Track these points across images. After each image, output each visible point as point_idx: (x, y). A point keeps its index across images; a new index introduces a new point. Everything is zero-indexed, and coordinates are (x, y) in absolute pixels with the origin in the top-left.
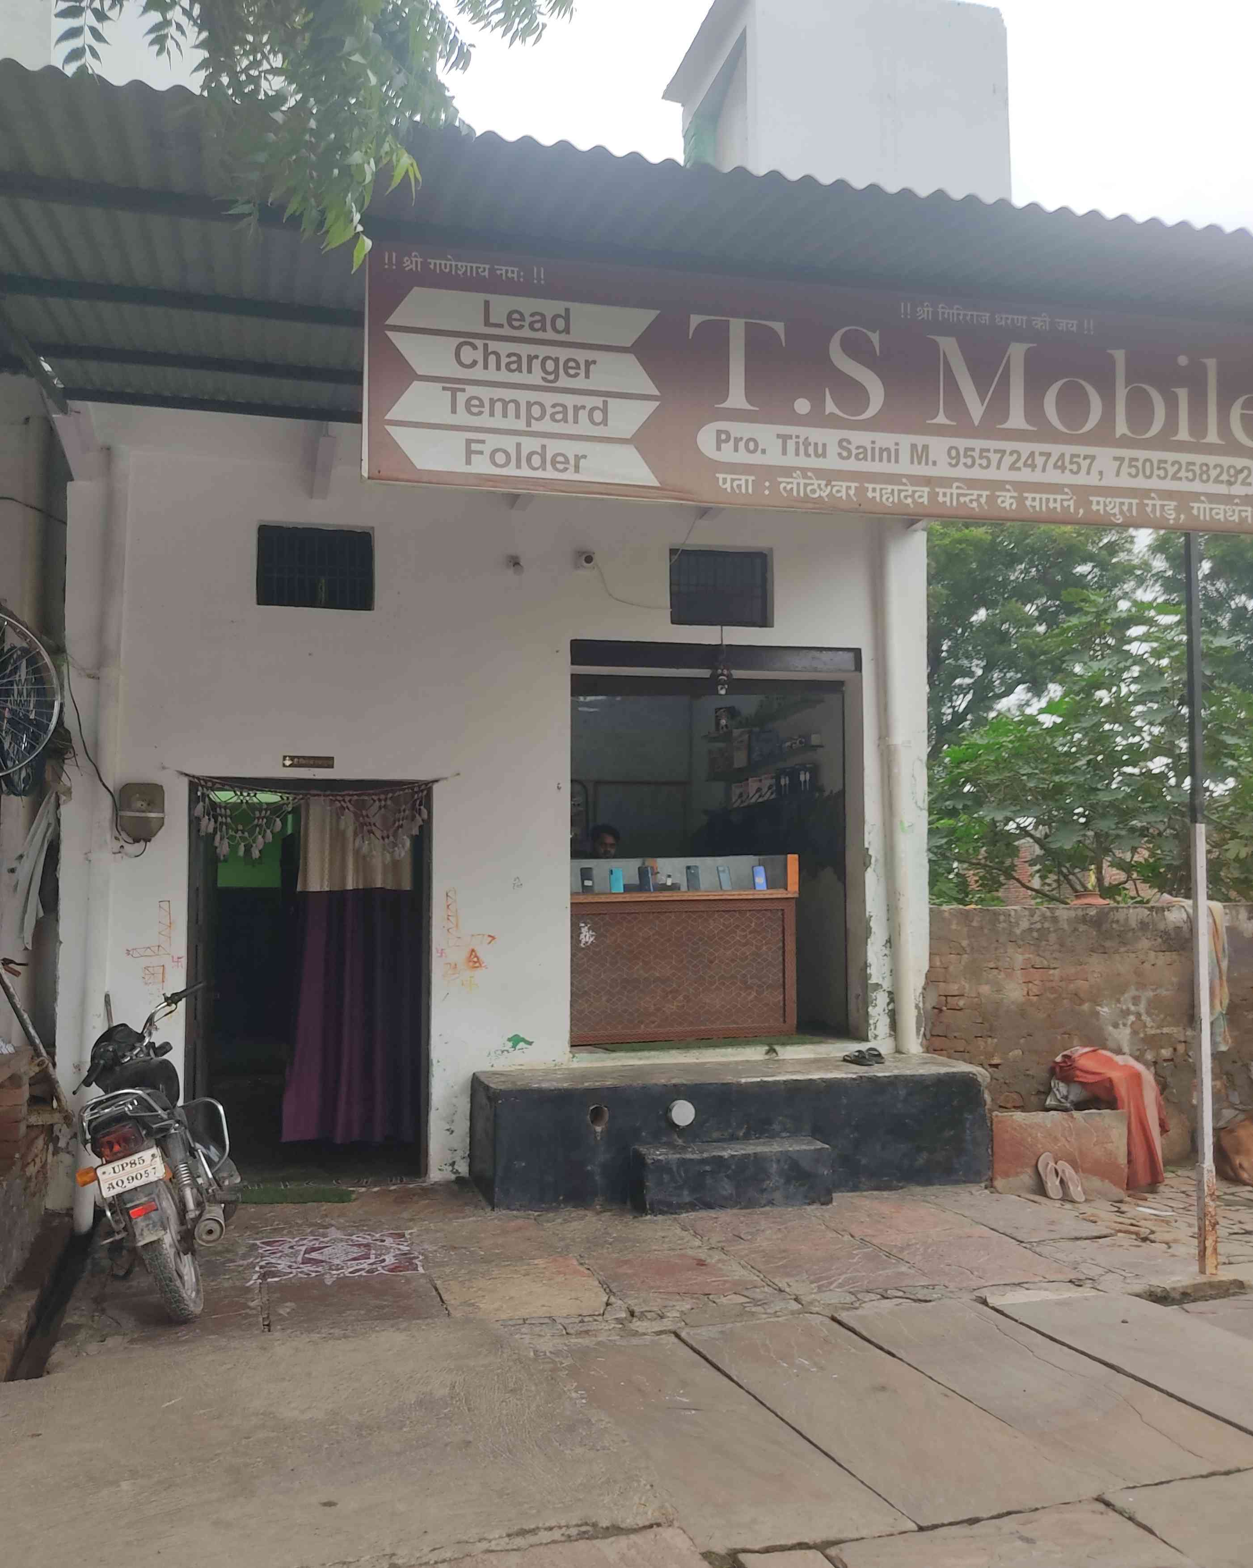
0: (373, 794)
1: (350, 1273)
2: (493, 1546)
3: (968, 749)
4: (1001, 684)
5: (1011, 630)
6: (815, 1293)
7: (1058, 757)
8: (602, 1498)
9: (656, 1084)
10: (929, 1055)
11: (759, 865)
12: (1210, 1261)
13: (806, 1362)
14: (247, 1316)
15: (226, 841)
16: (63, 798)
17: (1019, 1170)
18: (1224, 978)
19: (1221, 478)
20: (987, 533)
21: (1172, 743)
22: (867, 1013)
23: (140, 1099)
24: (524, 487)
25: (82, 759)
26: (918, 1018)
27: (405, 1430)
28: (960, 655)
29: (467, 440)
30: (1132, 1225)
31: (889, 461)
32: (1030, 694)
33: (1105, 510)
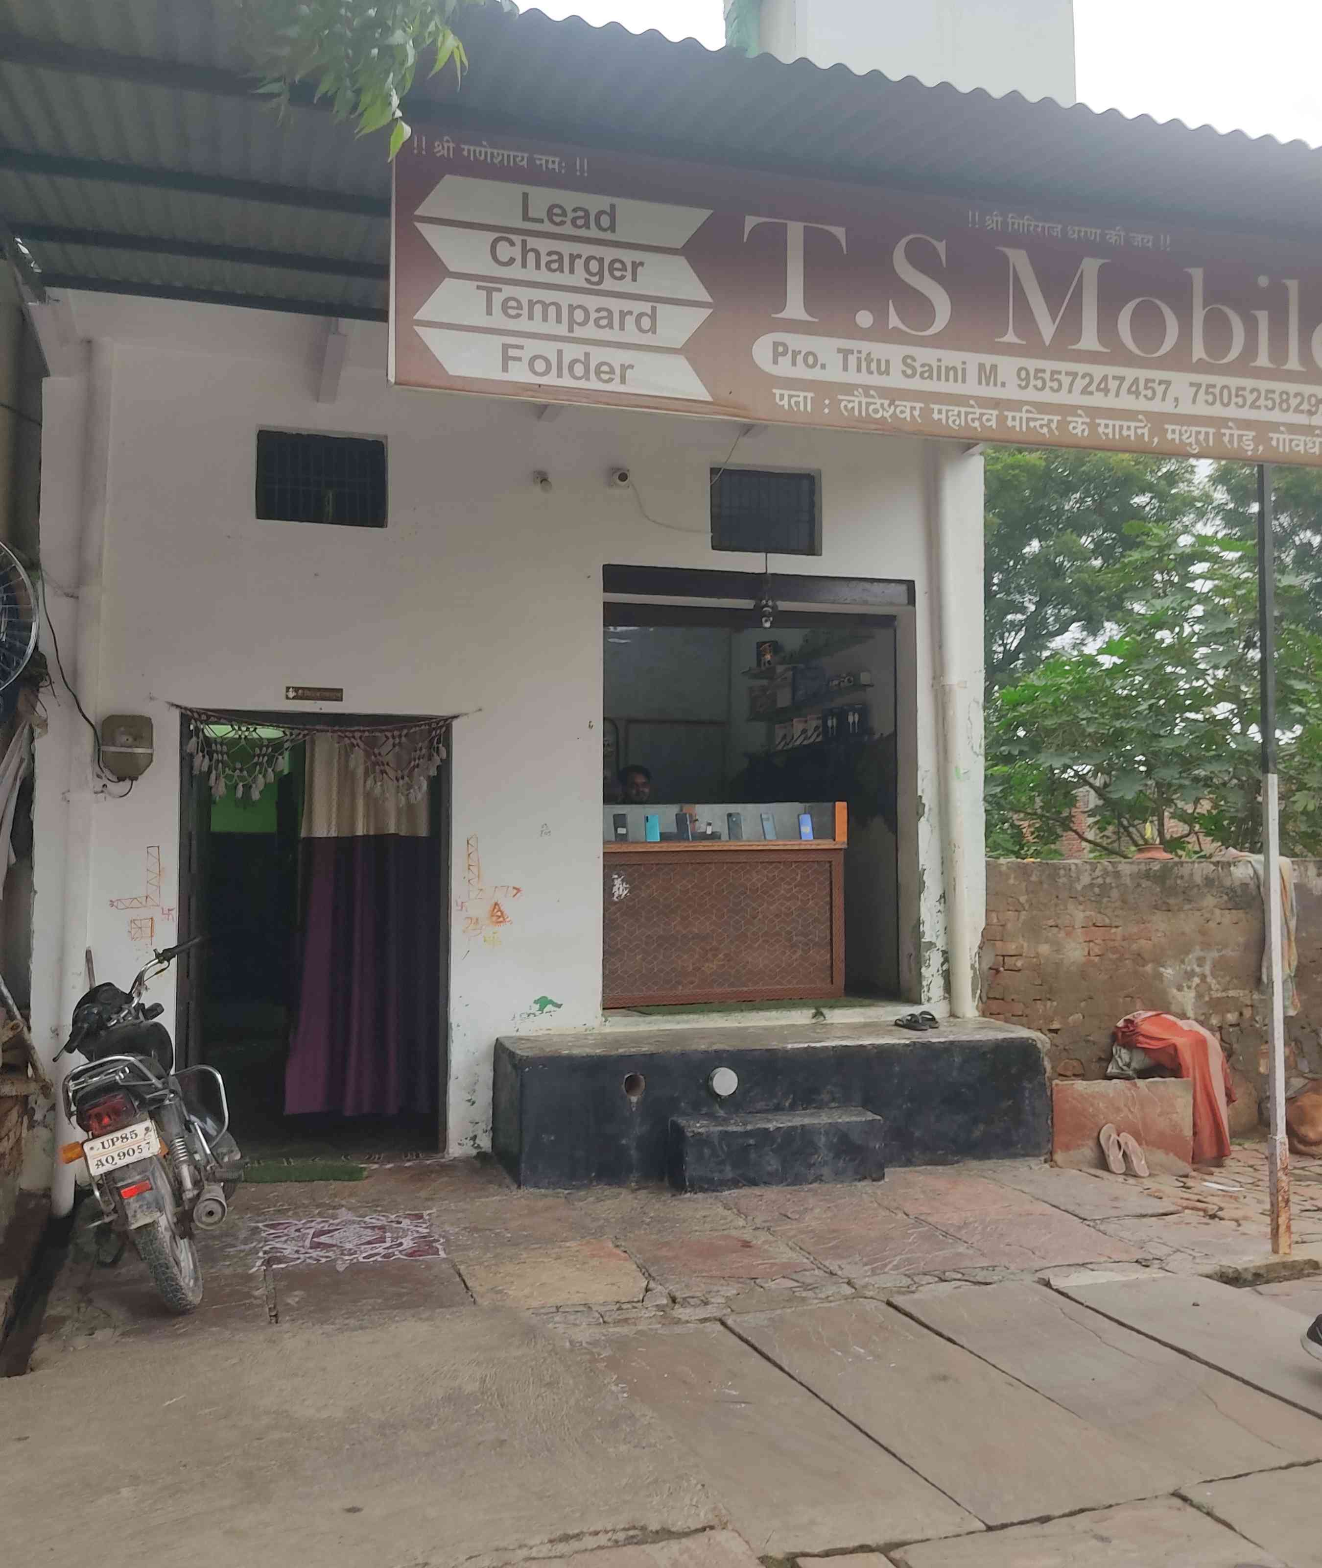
0: (387, 730)
1: (364, 1258)
2: (534, 1553)
3: (1024, 690)
4: (1055, 621)
5: (1065, 563)
6: (868, 1276)
7: (1119, 700)
8: (650, 1500)
9: (696, 1050)
10: (987, 1019)
11: (805, 813)
12: (1283, 1240)
13: (862, 1351)
14: (251, 1306)
15: (222, 781)
16: (38, 731)
17: (1080, 1142)
18: (1293, 938)
19: (1301, 408)
20: (1041, 458)
21: (1238, 688)
22: (921, 973)
23: (131, 1066)
24: (565, 398)
25: (59, 688)
26: (974, 978)
27: (433, 1428)
28: (1012, 590)
29: (503, 345)
30: (1199, 1201)
31: (956, 380)
32: (1085, 633)
33: (1180, 439)
